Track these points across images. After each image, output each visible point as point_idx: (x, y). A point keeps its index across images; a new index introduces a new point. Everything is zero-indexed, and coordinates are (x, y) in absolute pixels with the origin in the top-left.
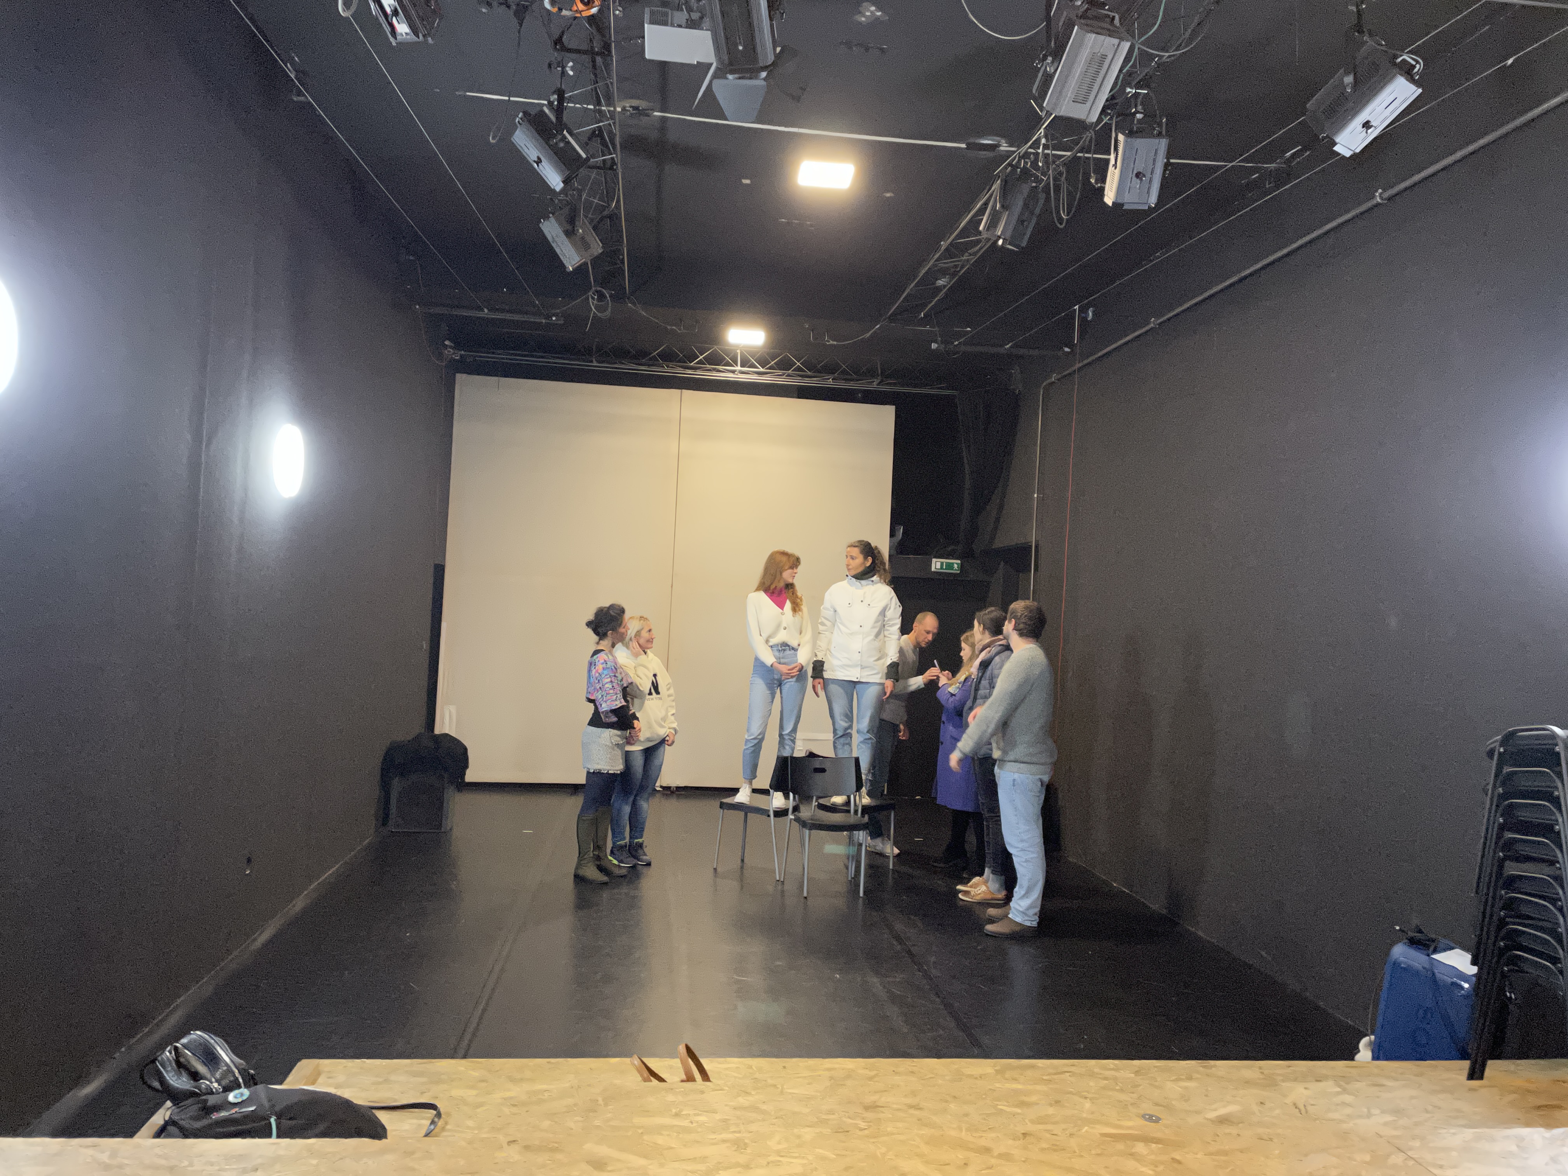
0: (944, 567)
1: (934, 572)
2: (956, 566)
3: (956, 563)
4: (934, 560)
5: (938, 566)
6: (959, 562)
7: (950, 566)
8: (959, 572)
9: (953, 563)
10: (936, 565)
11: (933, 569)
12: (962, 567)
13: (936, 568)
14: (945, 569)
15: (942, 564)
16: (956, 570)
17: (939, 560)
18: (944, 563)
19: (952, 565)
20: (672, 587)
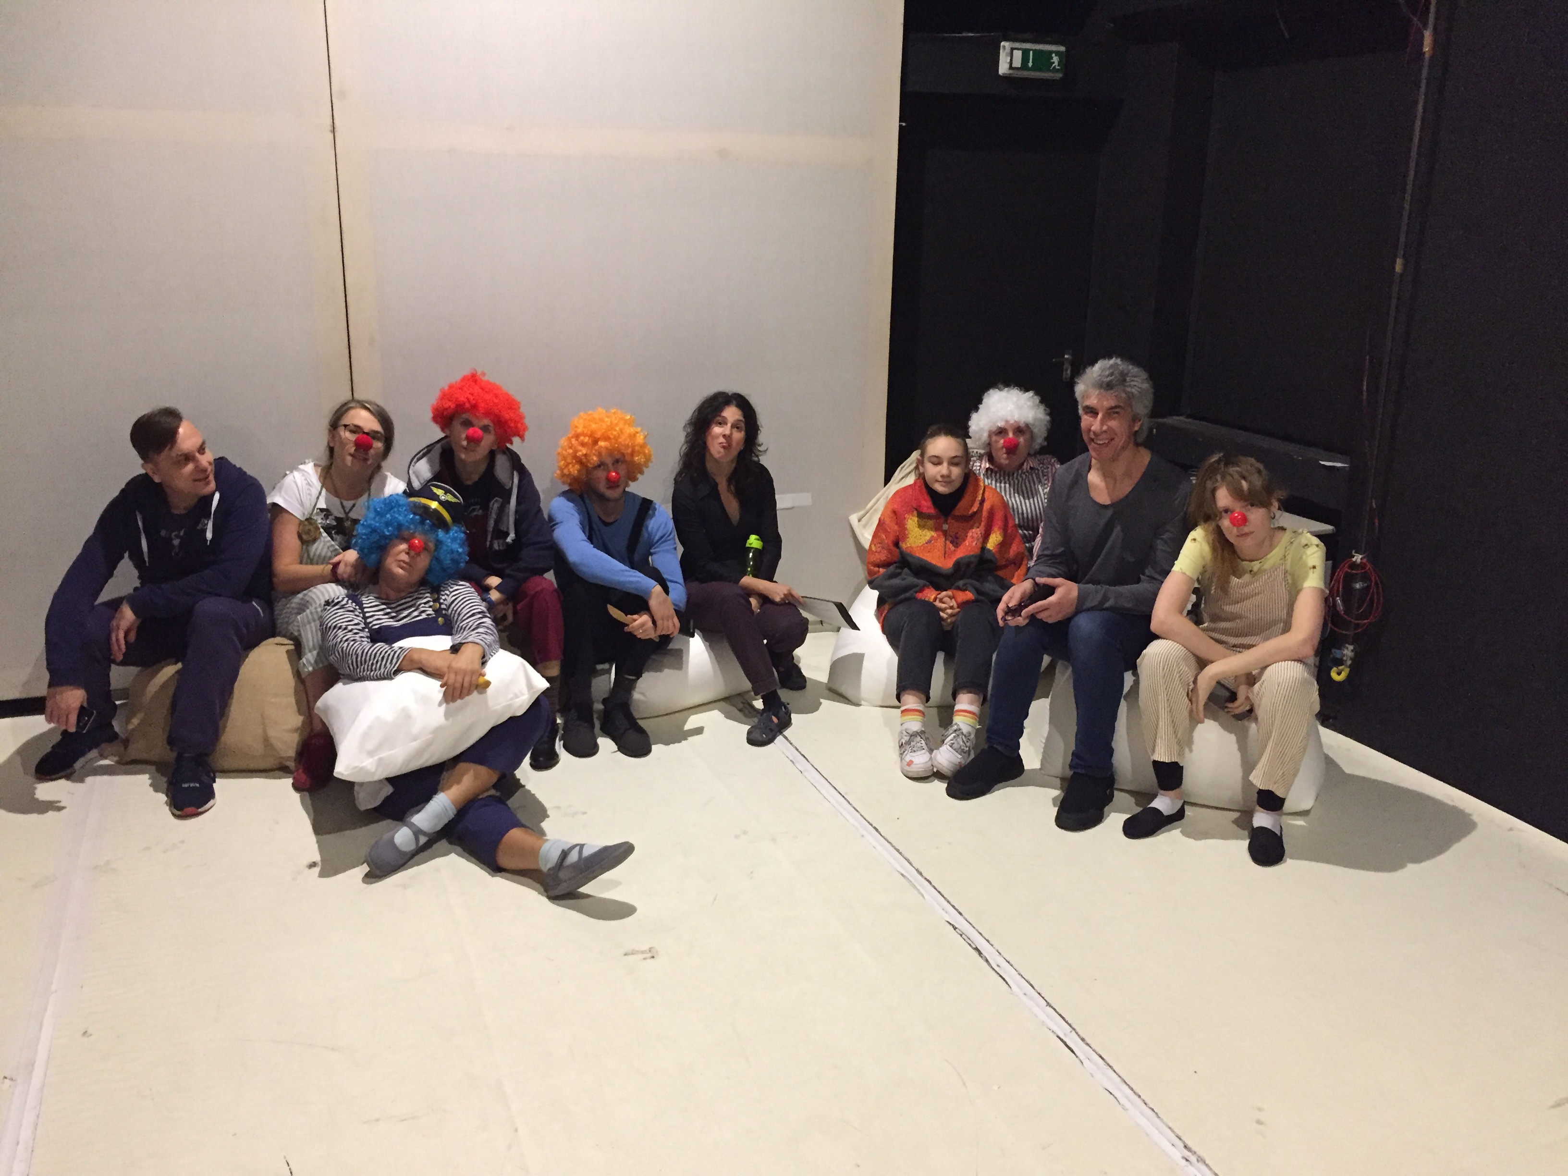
0: (1030, 64)
1: (1006, 78)
2: (1055, 59)
3: (1055, 51)
4: (1005, 45)
5: (1017, 58)
6: (1062, 49)
7: (1042, 59)
8: (1059, 76)
9: (1051, 52)
10: (1012, 57)
11: (1003, 68)
12: (1066, 63)
13: (1011, 68)
14: (1034, 69)
15: (1025, 53)
16: (1054, 70)
17: (1017, 45)
18: (1031, 52)
19: (1048, 56)
20: (333, 132)
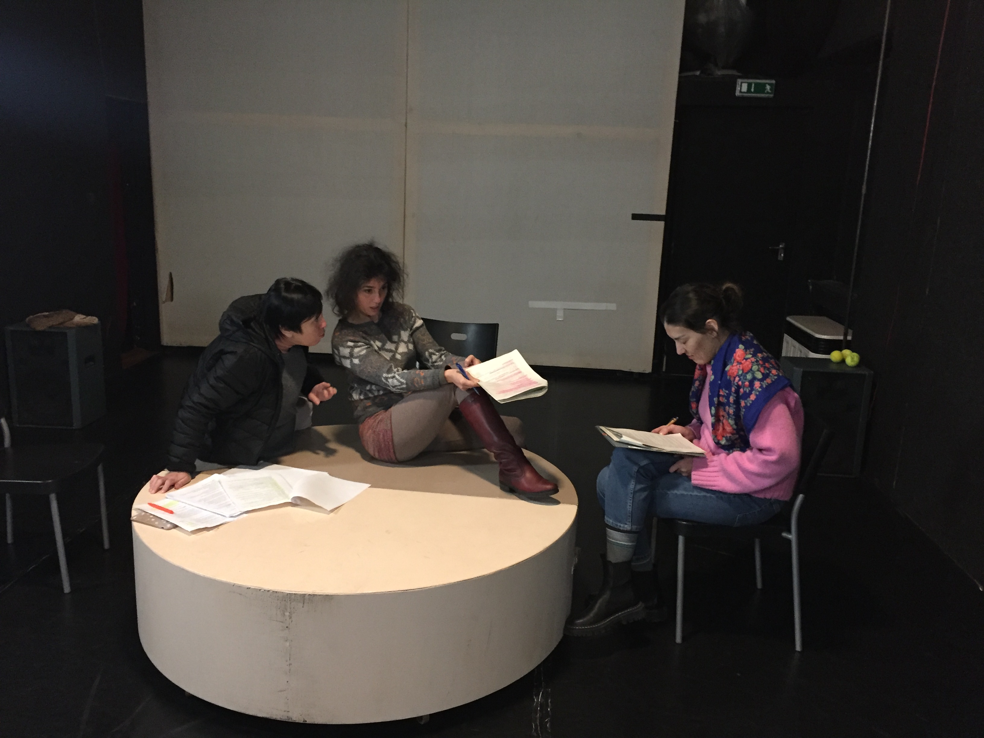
0: (752, 90)
1: (739, 98)
2: (768, 87)
3: (769, 84)
4: (739, 81)
5: (745, 88)
6: (773, 81)
7: (760, 88)
8: (772, 96)
9: (766, 84)
10: (742, 87)
11: (737, 94)
12: (776, 89)
13: (741, 92)
14: (755, 92)
15: (750, 85)
16: (768, 93)
17: (746, 81)
18: (753, 85)
19: (764, 85)
20: (406, 126)
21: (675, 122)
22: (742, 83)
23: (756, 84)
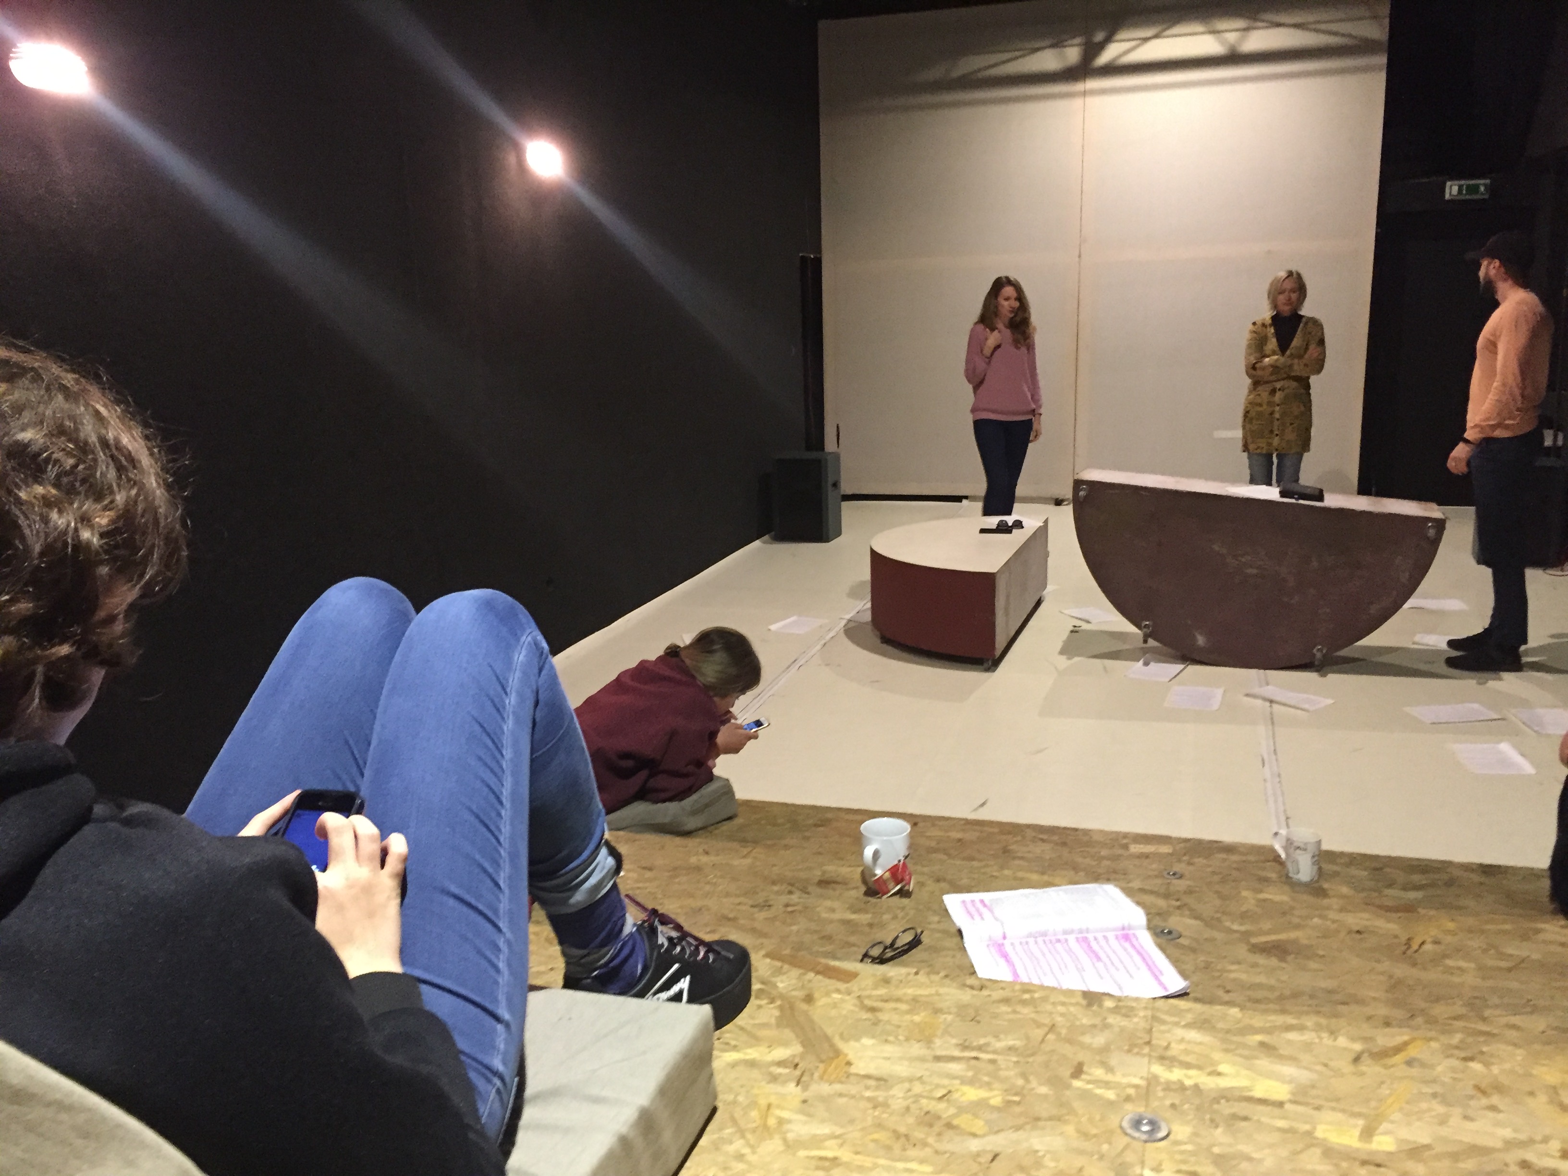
0: (1464, 192)
1: (1449, 201)
2: (1482, 189)
3: (1482, 184)
4: (1449, 184)
5: (1455, 190)
6: (1488, 181)
7: (1474, 189)
8: (1486, 197)
9: (1478, 185)
10: (1452, 189)
11: (1447, 196)
12: (1492, 189)
13: (1451, 195)
14: (1466, 194)
15: (1460, 188)
16: (1482, 194)
17: (1457, 182)
18: (1465, 187)
19: (1477, 187)
20: (1080, 256)
21: (1377, 233)
22: (1451, 187)
23: (1468, 186)
